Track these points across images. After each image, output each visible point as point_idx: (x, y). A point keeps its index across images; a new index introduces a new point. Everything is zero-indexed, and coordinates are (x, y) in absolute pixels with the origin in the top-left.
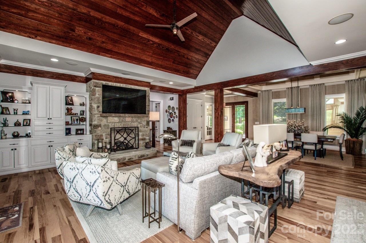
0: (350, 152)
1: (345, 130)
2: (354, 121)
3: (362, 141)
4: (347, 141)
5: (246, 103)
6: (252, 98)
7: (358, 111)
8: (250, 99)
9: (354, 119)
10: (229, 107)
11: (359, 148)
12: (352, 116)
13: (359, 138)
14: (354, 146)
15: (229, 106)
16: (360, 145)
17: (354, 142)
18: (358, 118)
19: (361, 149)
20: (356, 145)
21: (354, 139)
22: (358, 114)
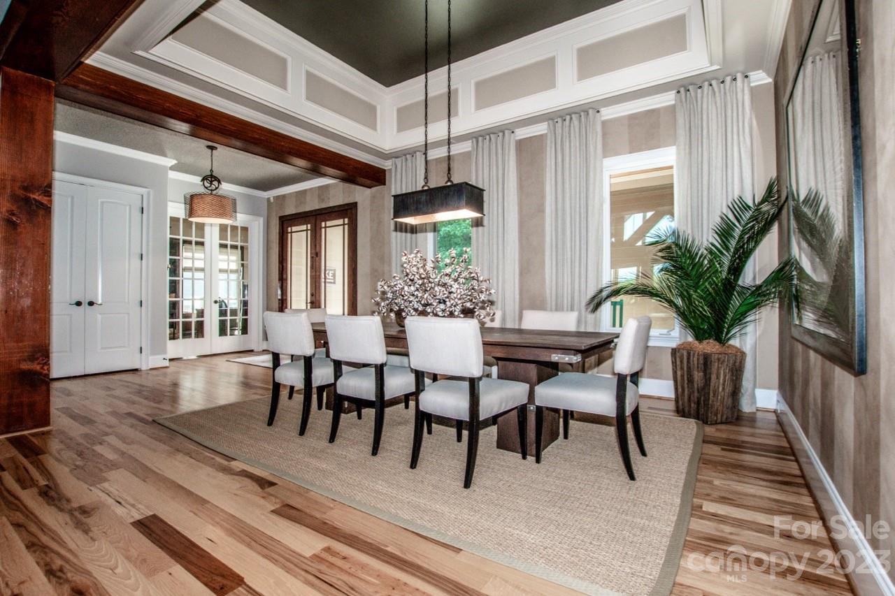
0: (692, 405)
1: (670, 302)
2: (710, 261)
3: (743, 354)
4: (678, 354)
5: (348, 212)
6: (368, 191)
7: (724, 219)
8: (361, 195)
9: (711, 252)
10: (304, 227)
11: (729, 389)
12: (705, 240)
13: (731, 342)
14: (707, 380)
15: (301, 224)
16: (731, 370)
17: (706, 360)
18: (727, 249)
19: (736, 392)
20: (714, 377)
21: (710, 346)
22: (725, 232)
